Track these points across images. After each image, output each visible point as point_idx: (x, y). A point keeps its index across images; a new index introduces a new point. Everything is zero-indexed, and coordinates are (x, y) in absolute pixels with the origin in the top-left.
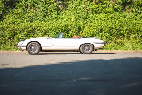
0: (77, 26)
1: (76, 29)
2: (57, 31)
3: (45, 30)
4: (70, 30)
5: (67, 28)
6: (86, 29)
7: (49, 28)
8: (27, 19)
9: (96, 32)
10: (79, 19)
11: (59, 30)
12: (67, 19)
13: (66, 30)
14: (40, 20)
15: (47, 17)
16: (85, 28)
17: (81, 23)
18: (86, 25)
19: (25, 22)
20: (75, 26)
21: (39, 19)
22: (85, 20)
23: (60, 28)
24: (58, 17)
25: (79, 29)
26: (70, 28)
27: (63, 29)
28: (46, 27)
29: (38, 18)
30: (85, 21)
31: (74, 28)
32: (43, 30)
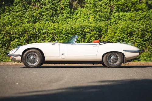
0: (97, 28)
1: (96, 32)
2: (70, 35)
3: (52, 33)
4: (87, 33)
5: (83, 31)
6: (110, 33)
7: (59, 30)
8: (28, 19)
9: (123, 37)
10: (100, 19)
11: (72, 33)
12: (83, 20)
13: (82, 34)
14: (47, 20)
15: (57, 17)
16: (109, 31)
17: (103, 24)
18: (109, 28)
19: (26, 22)
20: (94, 28)
21: (45, 19)
22: (107, 20)
23: (74, 30)
24: (72, 17)
25: (99, 32)
26: (87, 31)
27: (77, 33)
28: (54, 29)
29: (43, 18)
30: (108, 22)
31: (93, 30)
32: (50, 33)
